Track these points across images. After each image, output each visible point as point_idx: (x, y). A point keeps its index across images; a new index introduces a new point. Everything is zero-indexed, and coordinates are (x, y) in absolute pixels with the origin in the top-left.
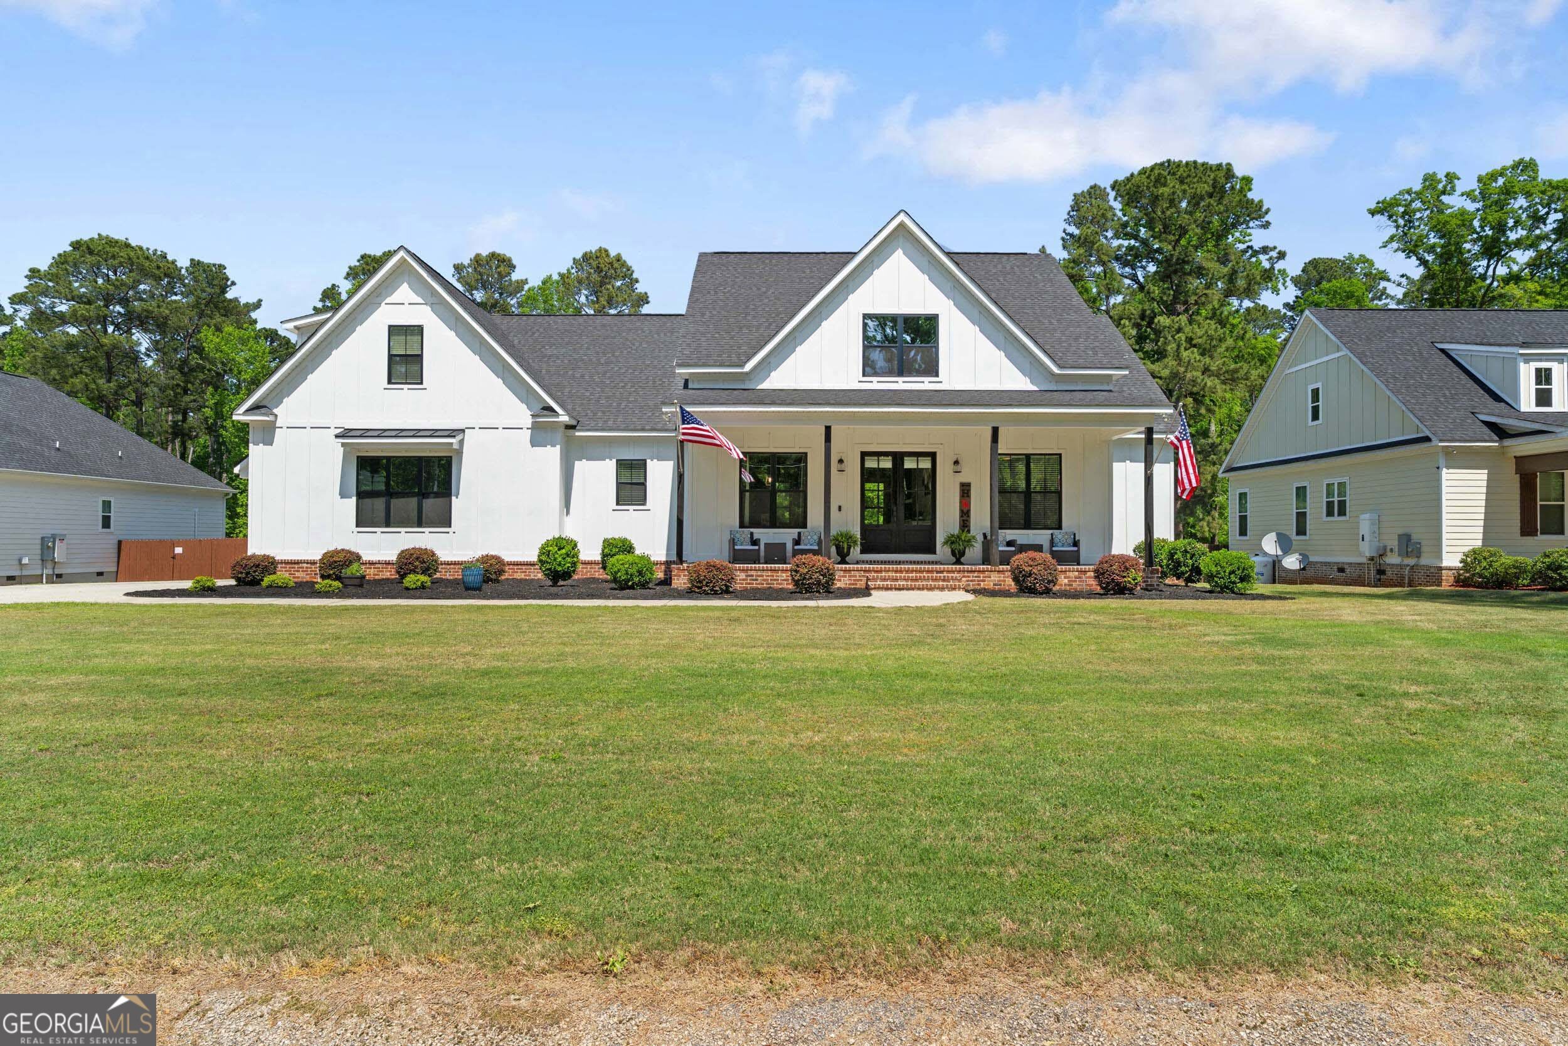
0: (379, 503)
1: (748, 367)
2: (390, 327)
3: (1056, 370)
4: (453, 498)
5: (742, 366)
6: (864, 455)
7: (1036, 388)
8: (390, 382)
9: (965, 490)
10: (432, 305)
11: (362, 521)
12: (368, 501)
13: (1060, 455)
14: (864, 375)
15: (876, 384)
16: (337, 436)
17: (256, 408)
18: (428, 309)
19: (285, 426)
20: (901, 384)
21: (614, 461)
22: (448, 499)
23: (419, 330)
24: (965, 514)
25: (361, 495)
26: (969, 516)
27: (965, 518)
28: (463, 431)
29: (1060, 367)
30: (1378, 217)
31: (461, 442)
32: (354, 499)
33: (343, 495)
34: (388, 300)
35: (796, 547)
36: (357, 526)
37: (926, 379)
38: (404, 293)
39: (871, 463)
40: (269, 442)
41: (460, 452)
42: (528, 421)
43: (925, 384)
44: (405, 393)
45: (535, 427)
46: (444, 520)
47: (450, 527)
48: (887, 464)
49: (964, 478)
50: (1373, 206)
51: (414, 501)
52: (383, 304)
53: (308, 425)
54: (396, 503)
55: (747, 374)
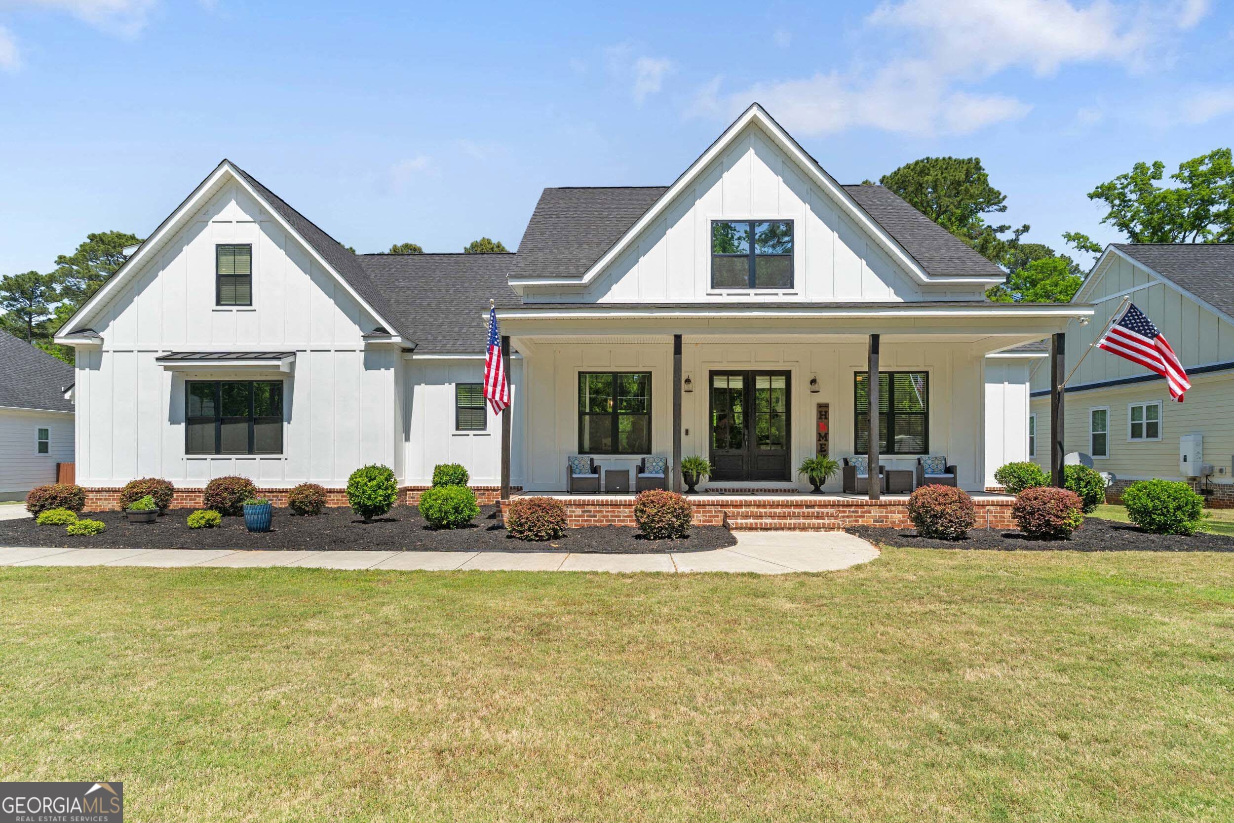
0: (209, 429)
1: (587, 278)
2: (218, 246)
3: (925, 279)
4: (285, 424)
5: (580, 276)
6: (713, 374)
7: (900, 300)
8: (218, 303)
9: (823, 411)
10: (260, 223)
11: (192, 447)
12: (197, 427)
13: (927, 373)
14: (712, 288)
15: (725, 296)
16: (158, 359)
17: (80, 331)
18: (256, 227)
19: (111, 349)
20: (753, 296)
21: (454, 385)
22: (279, 424)
23: (246, 249)
24: (823, 437)
25: (190, 421)
26: (827, 440)
27: (823, 442)
28: (294, 354)
29: (929, 275)
30: (1096, 200)
31: (292, 365)
32: (183, 424)
33: (173, 421)
34: (216, 218)
35: (640, 475)
36: (187, 452)
37: (780, 291)
38: (232, 210)
39: (720, 383)
40: (96, 366)
41: (291, 375)
42: (362, 344)
43: (780, 296)
44: (234, 315)
45: (369, 350)
46: (276, 447)
47: (282, 453)
48: (737, 384)
49: (821, 398)
50: (1092, 190)
51: (243, 427)
52: (210, 223)
53: (136, 349)
54: (226, 429)
55: (585, 287)
